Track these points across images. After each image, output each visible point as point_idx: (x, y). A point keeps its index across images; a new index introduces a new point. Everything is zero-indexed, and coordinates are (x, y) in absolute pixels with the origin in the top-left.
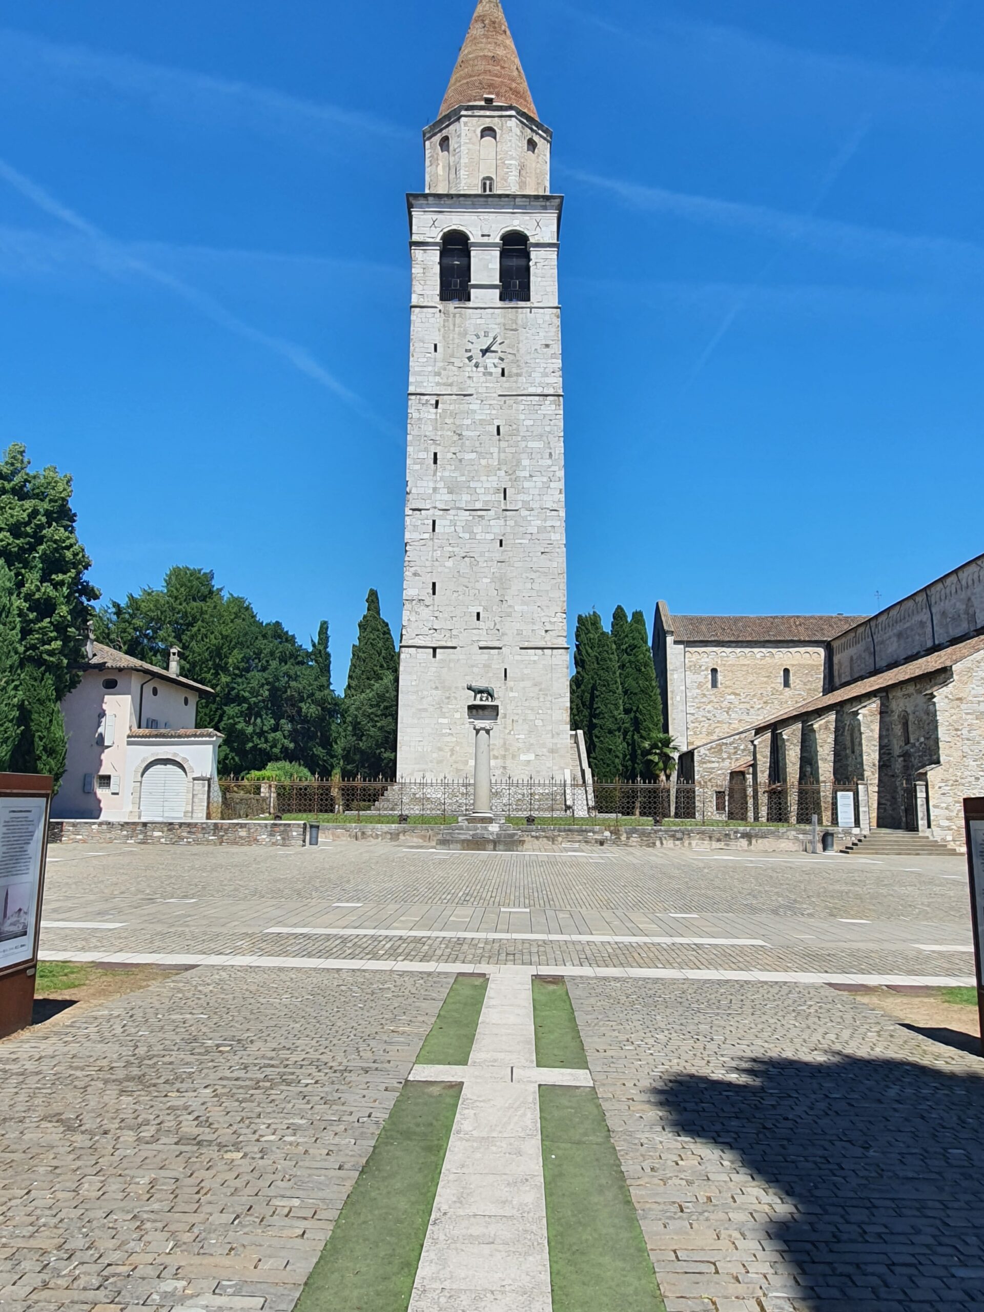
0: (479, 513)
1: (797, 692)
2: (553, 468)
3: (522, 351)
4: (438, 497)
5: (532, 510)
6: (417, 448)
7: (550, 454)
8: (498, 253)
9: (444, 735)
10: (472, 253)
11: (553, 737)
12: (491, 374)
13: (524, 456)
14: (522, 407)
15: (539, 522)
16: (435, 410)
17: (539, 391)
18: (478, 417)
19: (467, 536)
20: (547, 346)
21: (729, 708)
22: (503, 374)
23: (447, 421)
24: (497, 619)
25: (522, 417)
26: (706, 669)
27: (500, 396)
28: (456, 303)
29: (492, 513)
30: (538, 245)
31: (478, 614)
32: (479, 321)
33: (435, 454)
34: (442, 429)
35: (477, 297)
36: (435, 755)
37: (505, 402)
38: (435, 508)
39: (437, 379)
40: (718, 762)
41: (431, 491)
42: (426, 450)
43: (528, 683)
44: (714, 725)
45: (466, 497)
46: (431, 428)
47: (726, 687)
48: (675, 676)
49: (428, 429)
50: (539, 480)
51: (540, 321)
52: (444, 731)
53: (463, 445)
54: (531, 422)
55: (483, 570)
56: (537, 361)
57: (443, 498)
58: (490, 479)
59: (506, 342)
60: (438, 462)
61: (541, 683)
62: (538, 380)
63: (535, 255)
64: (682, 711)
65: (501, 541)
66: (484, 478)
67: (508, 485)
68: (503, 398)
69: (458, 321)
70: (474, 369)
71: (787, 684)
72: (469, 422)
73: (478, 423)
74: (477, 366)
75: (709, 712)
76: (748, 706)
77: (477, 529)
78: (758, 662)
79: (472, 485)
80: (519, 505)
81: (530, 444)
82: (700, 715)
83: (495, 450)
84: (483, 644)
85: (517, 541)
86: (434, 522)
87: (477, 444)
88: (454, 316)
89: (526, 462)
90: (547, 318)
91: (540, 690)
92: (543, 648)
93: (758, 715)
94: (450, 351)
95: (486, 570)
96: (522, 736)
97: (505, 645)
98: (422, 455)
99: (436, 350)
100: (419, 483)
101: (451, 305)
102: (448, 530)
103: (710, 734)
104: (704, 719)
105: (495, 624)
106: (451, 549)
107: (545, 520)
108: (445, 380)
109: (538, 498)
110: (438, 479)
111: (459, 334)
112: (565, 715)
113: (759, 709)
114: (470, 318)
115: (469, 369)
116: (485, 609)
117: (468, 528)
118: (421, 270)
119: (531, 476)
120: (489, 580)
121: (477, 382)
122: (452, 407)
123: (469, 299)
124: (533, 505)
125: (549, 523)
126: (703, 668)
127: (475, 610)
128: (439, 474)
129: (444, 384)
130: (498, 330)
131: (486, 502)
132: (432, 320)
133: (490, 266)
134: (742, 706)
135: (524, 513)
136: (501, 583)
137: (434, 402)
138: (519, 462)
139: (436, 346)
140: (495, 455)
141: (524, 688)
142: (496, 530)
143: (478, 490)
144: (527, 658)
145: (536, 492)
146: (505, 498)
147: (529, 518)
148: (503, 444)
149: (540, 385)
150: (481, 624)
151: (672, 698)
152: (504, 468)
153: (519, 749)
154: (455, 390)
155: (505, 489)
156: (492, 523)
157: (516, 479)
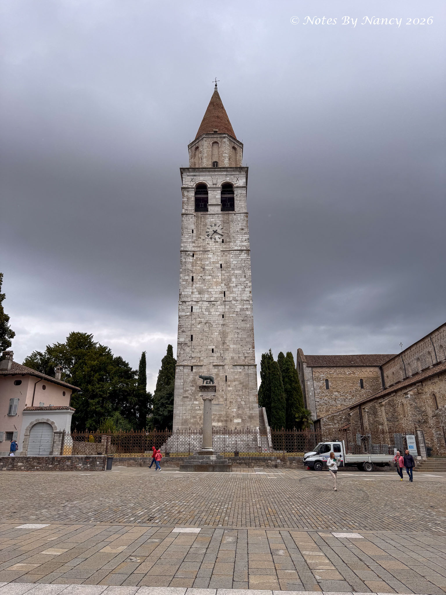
0: (213, 303)
1: (368, 391)
2: (247, 282)
3: (232, 231)
4: (194, 296)
5: (237, 301)
6: (184, 275)
7: (245, 276)
8: (220, 192)
9: (196, 410)
10: (209, 192)
11: (250, 410)
12: (217, 242)
13: (233, 277)
14: (232, 256)
15: (241, 306)
16: (192, 258)
17: (239, 248)
18: (212, 260)
19: (207, 313)
20: (242, 229)
21: (336, 399)
22: (223, 242)
23: (198, 262)
24: (222, 352)
25: (232, 260)
26: (323, 380)
27: (221, 251)
28: (202, 213)
29: (219, 303)
30: (237, 187)
31: (213, 349)
32: (212, 220)
33: (193, 277)
34: (196, 266)
35: (211, 210)
36: (192, 421)
37: (224, 253)
38: (192, 301)
39: (193, 244)
40: (333, 425)
41: (191, 294)
42: (188, 275)
43: (237, 383)
44: (328, 407)
45: (206, 296)
46: (190, 266)
47: (333, 389)
48: (309, 383)
49: (189, 266)
50: (240, 287)
51: (239, 219)
52: (196, 408)
53: (205, 273)
54: (236, 262)
55: (214, 329)
56: (238, 236)
57: (196, 296)
58: (217, 287)
59: (224, 228)
60: (194, 280)
61: (243, 383)
62: (239, 244)
63: (237, 192)
64: (313, 400)
65: (223, 315)
66: (215, 287)
67: (226, 290)
68: (223, 252)
69: (203, 220)
70: (210, 240)
71: (362, 387)
72: (208, 263)
73: (212, 263)
74: (211, 238)
75: (326, 400)
76: (345, 398)
77: (212, 310)
78: (348, 376)
79: (210, 290)
80: (231, 299)
81: (236, 272)
82: (321, 402)
83: (220, 274)
84: (215, 364)
85: (230, 315)
86: (192, 307)
87: (212, 272)
88: (201, 218)
89: (234, 280)
90: (242, 217)
91: (243, 386)
92: (244, 365)
93: (350, 402)
94: (199, 232)
95: (216, 329)
96: (235, 410)
97: (225, 365)
98: (187, 278)
99: (193, 233)
100: (185, 290)
101: (200, 214)
102: (198, 311)
103: (327, 411)
104: (323, 404)
105: (221, 354)
106: (200, 319)
107: (243, 305)
108: (197, 245)
109: (239, 295)
110: (194, 288)
111: (203, 225)
112: (255, 399)
113: (350, 399)
114: (208, 219)
115: (208, 240)
116: (216, 347)
117: (207, 310)
118: (186, 200)
119: (236, 286)
120: (217, 334)
121: (212, 245)
122: (200, 257)
123: (207, 211)
124: (237, 299)
125: (245, 307)
126: (321, 379)
127: (211, 347)
128: (194, 286)
129: (197, 247)
130: (220, 223)
131: (216, 298)
132: (191, 220)
133: (217, 197)
134: (341, 398)
135: (234, 302)
136: (224, 335)
137: (192, 254)
138: (230, 280)
139: (193, 230)
140: (220, 277)
141: (235, 385)
142: (221, 310)
143: (212, 293)
144: (236, 370)
145: (239, 293)
146: (225, 296)
147: (236, 305)
148: (223, 272)
149: (240, 246)
150: (214, 355)
151: (308, 394)
152: (224, 282)
153: (234, 417)
154: (201, 249)
155: (225, 292)
156: (219, 307)
157: (230, 287)
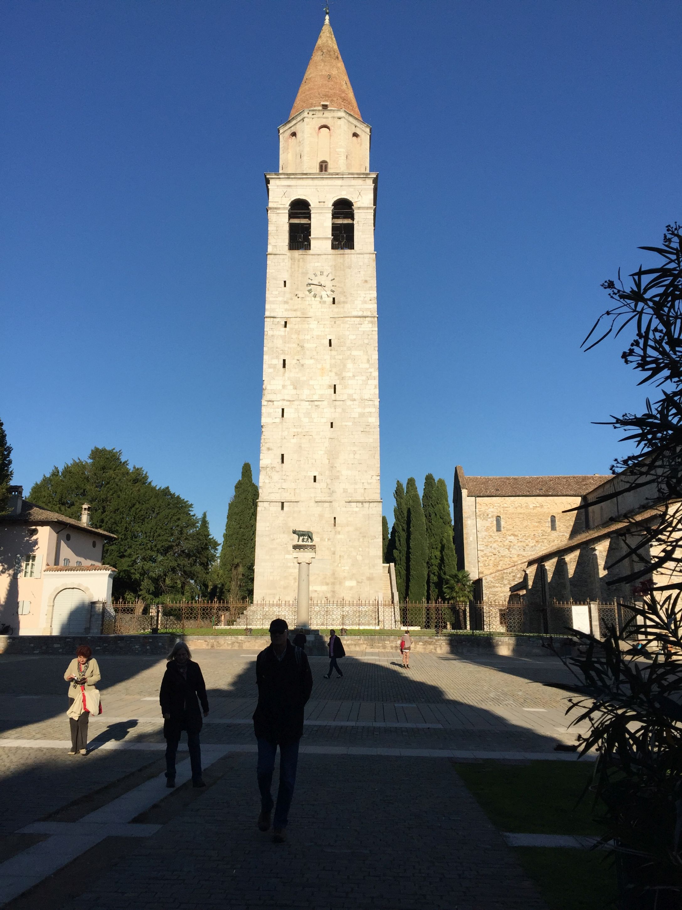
0: (316, 403)
1: (561, 534)
2: (370, 370)
3: (348, 285)
4: (286, 391)
5: (354, 400)
6: (270, 356)
7: (368, 360)
8: (330, 214)
9: (288, 567)
10: (313, 215)
11: (370, 568)
12: (325, 302)
13: (349, 361)
14: (347, 326)
15: (360, 409)
16: (284, 329)
17: (360, 314)
18: (315, 333)
19: (306, 420)
20: (366, 281)
21: (510, 546)
22: (334, 303)
23: (293, 336)
24: (329, 481)
25: (347, 333)
26: (492, 517)
27: (331, 318)
28: (301, 252)
29: (325, 403)
30: (359, 208)
31: (315, 477)
32: (316, 264)
33: (284, 361)
34: (289, 342)
35: (315, 247)
37: (335, 322)
38: (284, 400)
39: (286, 306)
40: (501, 587)
41: (281, 387)
42: (277, 357)
43: (351, 528)
44: (498, 559)
45: (306, 392)
46: (281, 342)
47: (507, 530)
48: (469, 522)
49: (279, 343)
50: (360, 379)
51: (361, 264)
52: (289, 564)
53: (304, 354)
54: (354, 337)
55: (318, 445)
56: (359, 292)
57: (290, 392)
58: (324, 378)
59: (336, 278)
60: (286, 366)
61: (360, 528)
62: (359, 306)
63: (359, 216)
64: (474, 548)
65: (332, 423)
66: (320, 378)
67: (337, 383)
68: (334, 320)
69: (301, 264)
70: (313, 299)
71: (553, 527)
72: (309, 337)
73: (315, 338)
74: (315, 296)
75: (495, 549)
76: (524, 544)
77: (315, 415)
78: (532, 511)
79: (311, 382)
80: (345, 397)
81: (354, 353)
82: (488, 551)
83: (328, 357)
84: (318, 499)
85: (344, 424)
86: (283, 410)
87: (315, 353)
88: (299, 261)
89: (350, 365)
90: (366, 261)
91: (361, 533)
92: (362, 502)
93: (532, 551)
94: (295, 286)
95: (321, 445)
96: (347, 568)
97: (334, 500)
98: (275, 361)
99: (285, 286)
100: (272, 382)
101: (297, 253)
102: (293, 416)
103: (496, 565)
104: (491, 554)
105: (327, 485)
106: (295, 430)
107: (364, 408)
108: (291, 307)
109: (359, 392)
110: (286, 379)
111: (303, 273)
112: (378, 552)
113: (532, 547)
114: (310, 262)
115: (309, 299)
116: (320, 473)
117: (307, 414)
118: (275, 229)
119: (354, 376)
120: (322, 452)
121: (315, 308)
122: (296, 327)
123: (309, 248)
124: (355, 396)
125: (367, 410)
126: (490, 516)
127: (312, 474)
128: (287, 375)
129: (292, 310)
130: (330, 270)
131: (321, 395)
132: (282, 264)
133: (325, 224)
134: (519, 544)
135: (349, 403)
136: (332, 455)
137: (284, 323)
138: (345, 366)
139: (285, 282)
140: (328, 361)
141: (348, 532)
142: (328, 415)
143: (315, 387)
144: (350, 509)
145: (358, 387)
146: (335, 392)
147: (352, 407)
148: (334, 353)
149: (361, 310)
150: (316, 484)
151: (466, 538)
152: (334, 370)
153: (345, 578)
154: (299, 314)
155: (335, 385)
156: (325, 410)
157: (343, 378)
